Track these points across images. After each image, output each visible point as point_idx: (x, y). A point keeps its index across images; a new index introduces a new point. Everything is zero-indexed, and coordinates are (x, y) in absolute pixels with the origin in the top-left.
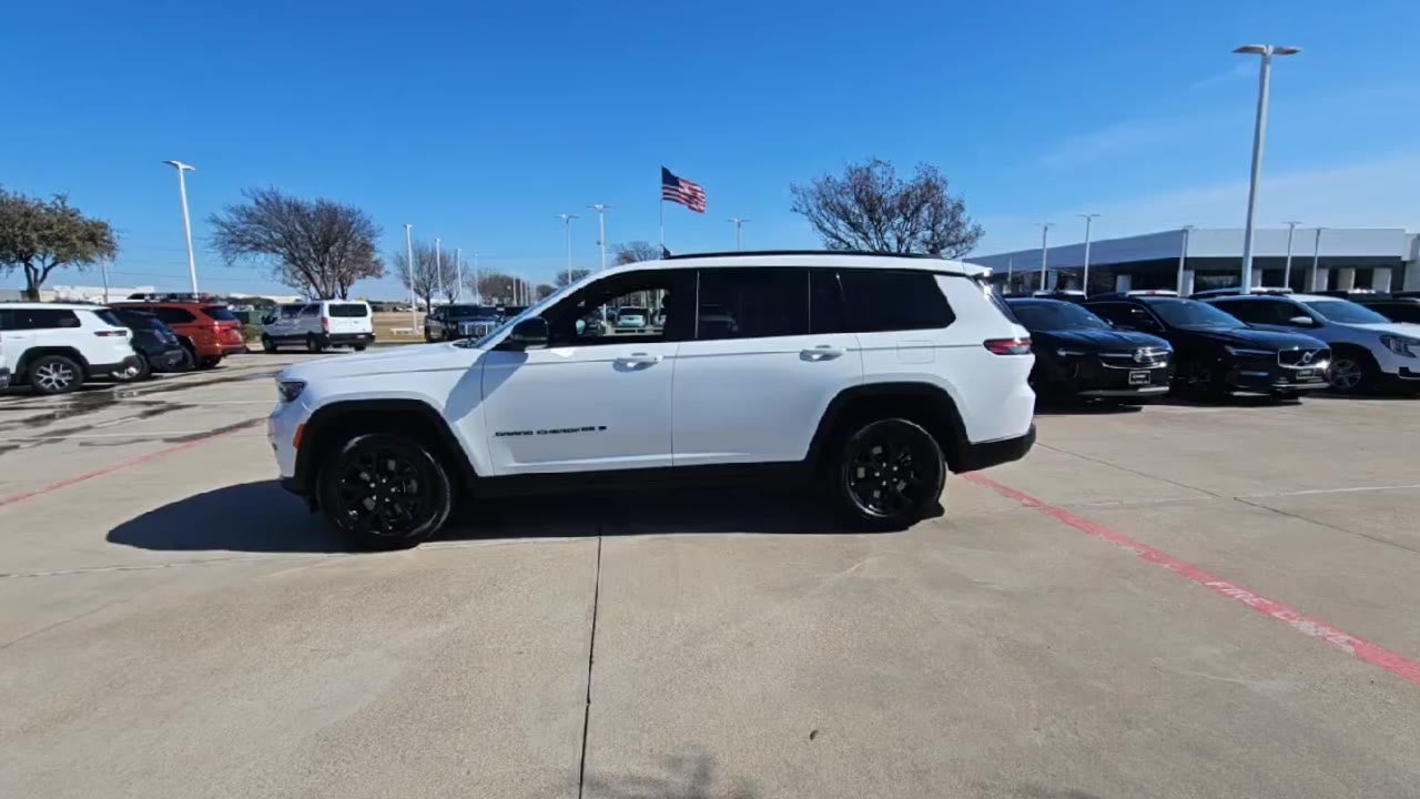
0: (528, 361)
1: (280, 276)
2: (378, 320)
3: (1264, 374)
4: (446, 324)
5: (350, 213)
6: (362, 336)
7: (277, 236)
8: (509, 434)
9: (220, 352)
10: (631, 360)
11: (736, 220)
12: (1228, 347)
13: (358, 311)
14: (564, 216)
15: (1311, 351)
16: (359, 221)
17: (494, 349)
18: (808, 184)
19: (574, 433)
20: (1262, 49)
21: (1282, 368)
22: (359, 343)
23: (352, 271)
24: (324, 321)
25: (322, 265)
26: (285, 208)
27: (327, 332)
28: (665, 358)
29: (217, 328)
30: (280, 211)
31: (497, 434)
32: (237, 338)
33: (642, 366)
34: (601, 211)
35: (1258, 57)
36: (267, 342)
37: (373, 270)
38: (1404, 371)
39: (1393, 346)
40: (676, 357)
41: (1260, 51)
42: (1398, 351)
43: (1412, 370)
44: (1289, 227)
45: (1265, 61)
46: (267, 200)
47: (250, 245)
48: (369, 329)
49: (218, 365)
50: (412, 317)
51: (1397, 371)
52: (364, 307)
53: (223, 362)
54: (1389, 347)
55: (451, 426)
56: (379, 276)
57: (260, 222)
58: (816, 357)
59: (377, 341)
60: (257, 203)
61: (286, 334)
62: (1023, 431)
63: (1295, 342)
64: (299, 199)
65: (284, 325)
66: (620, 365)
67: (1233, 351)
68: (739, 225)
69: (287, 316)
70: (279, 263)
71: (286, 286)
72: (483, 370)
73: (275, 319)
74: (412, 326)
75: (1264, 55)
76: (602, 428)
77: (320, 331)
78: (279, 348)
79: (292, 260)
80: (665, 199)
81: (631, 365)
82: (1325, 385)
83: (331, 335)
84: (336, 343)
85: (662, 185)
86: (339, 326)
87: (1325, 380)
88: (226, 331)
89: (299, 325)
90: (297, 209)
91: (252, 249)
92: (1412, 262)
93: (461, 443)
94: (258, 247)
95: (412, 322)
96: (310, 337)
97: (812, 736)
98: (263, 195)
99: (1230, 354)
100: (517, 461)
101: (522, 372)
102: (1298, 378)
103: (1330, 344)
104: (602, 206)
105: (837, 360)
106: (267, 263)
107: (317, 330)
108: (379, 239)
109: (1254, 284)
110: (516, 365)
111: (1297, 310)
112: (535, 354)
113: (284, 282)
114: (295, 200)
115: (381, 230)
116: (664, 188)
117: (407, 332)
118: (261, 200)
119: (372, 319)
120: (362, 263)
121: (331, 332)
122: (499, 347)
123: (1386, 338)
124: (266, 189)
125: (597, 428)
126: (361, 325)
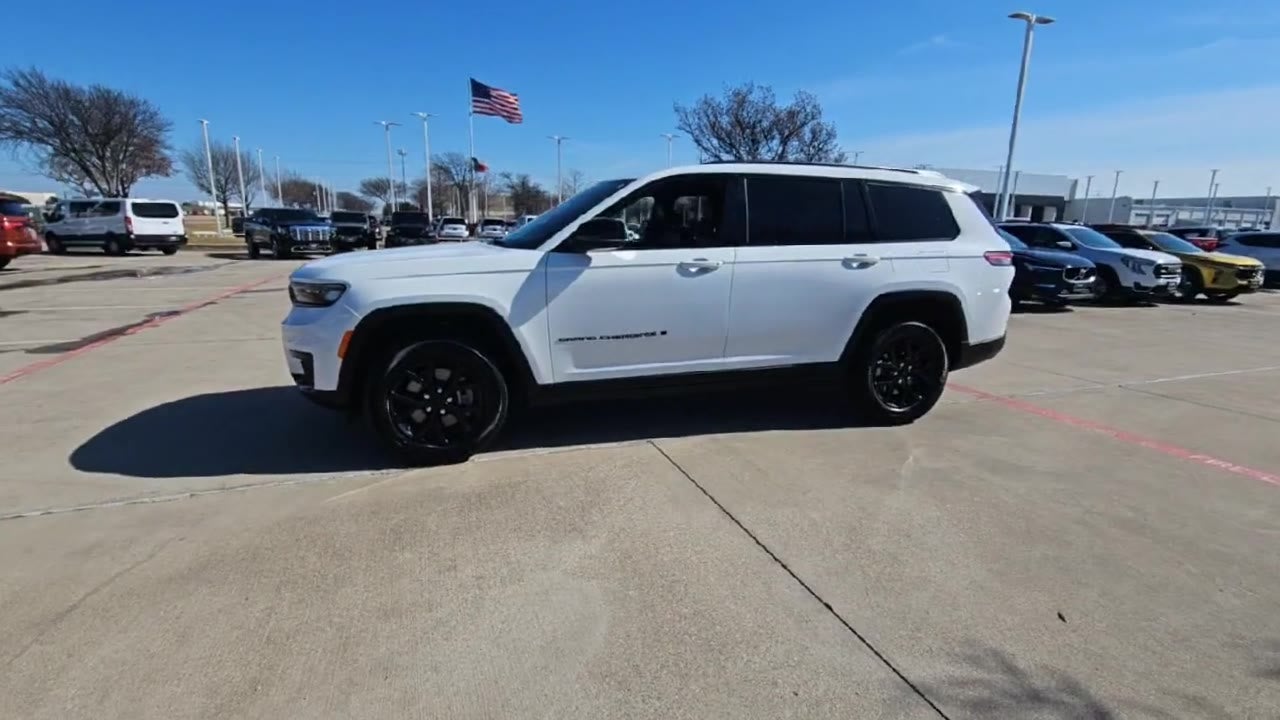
0: (592, 265)
1: (47, 169)
2: (190, 223)
3: (1053, 286)
4: (274, 228)
5: (133, 104)
6: (174, 238)
7: (42, 123)
8: (572, 340)
9: (13, 252)
10: (693, 265)
11: (557, 137)
12: (1026, 264)
13: (168, 211)
14: (384, 123)
15: (1085, 268)
16: (145, 112)
17: (553, 251)
18: (691, 103)
19: (636, 339)
20: (1028, 17)
21: (1065, 282)
22: (167, 245)
23: (136, 167)
24: (127, 220)
25: (101, 158)
26: (53, 95)
27: (131, 233)
28: (724, 263)
29: (7, 224)
30: (47, 96)
31: (560, 340)
32: (30, 237)
33: (704, 270)
34: (425, 119)
35: (1024, 22)
36: (53, 242)
37: (161, 167)
38: (1137, 285)
39: (1130, 265)
40: (734, 263)
41: (1027, 18)
42: (1134, 269)
43: (1143, 284)
44: (999, 170)
45: (1029, 28)
46: (29, 82)
47: (9, 133)
48: (181, 231)
49: (7, 267)
50: (215, 220)
51: (1132, 285)
52: (172, 207)
53: (13, 264)
54: (1128, 266)
55: (514, 331)
56: (167, 175)
57: (20, 107)
58: (855, 265)
59: (189, 244)
60: (17, 84)
61: (79, 233)
62: (1001, 334)
63: (1069, 261)
64: (69, 85)
65: (73, 224)
66: (683, 269)
67: (1031, 267)
68: (559, 141)
69: (75, 214)
70: (44, 155)
71: (54, 181)
72: (546, 273)
73: (61, 217)
74: (215, 229)
75: (1029, 21)
76: (664, 333)
77: (124, 232)
78: (69, 250)
79: (63, 152)
80: (475, 112)
81: (693, 270)
82: (1091, 295)
83: (137, 236)
84: (143, 244)
85: (471, 98)
86: (143, 226)
87: (1091, 292)
88: (18, 228)
89: (92, 224)
90: (66, 94)
91: (11, 137)
92: (1069, 202)
93: (523, 347)
94: (19, 134)
95: (216, 224)
96: (110, 236)
97: (1061, 617)
98: (23, 76)
99: (1028, 271)
100: (577, 367)
101: (587, 275)
102: (1075, 290)
103: (1096, 264)
104: (425, 115)
105: (872, 267)
106: (31, 155)
107: (119, 230)
108: (168, 134)
109: (1008, 215)
110: (579, 268)
111: (1062, 236)
112: (597, 256)
113: (50, 176)
114: (65, 83)
115: (170, 124)
116: (475, 101)
117: (211, 236)
118: (22, 82)
119: (184, 221)
120: (147, 158)
121: (136, 232)
122: (562, 248)
123: (1126, 259)
124: (26, 70)
125: (658, 333)
126: (172, 227)
